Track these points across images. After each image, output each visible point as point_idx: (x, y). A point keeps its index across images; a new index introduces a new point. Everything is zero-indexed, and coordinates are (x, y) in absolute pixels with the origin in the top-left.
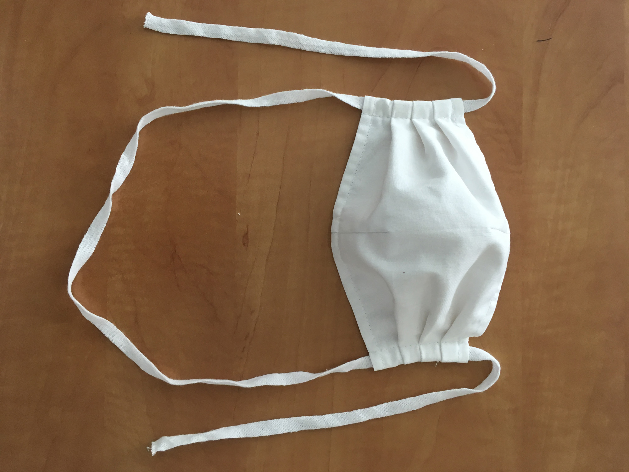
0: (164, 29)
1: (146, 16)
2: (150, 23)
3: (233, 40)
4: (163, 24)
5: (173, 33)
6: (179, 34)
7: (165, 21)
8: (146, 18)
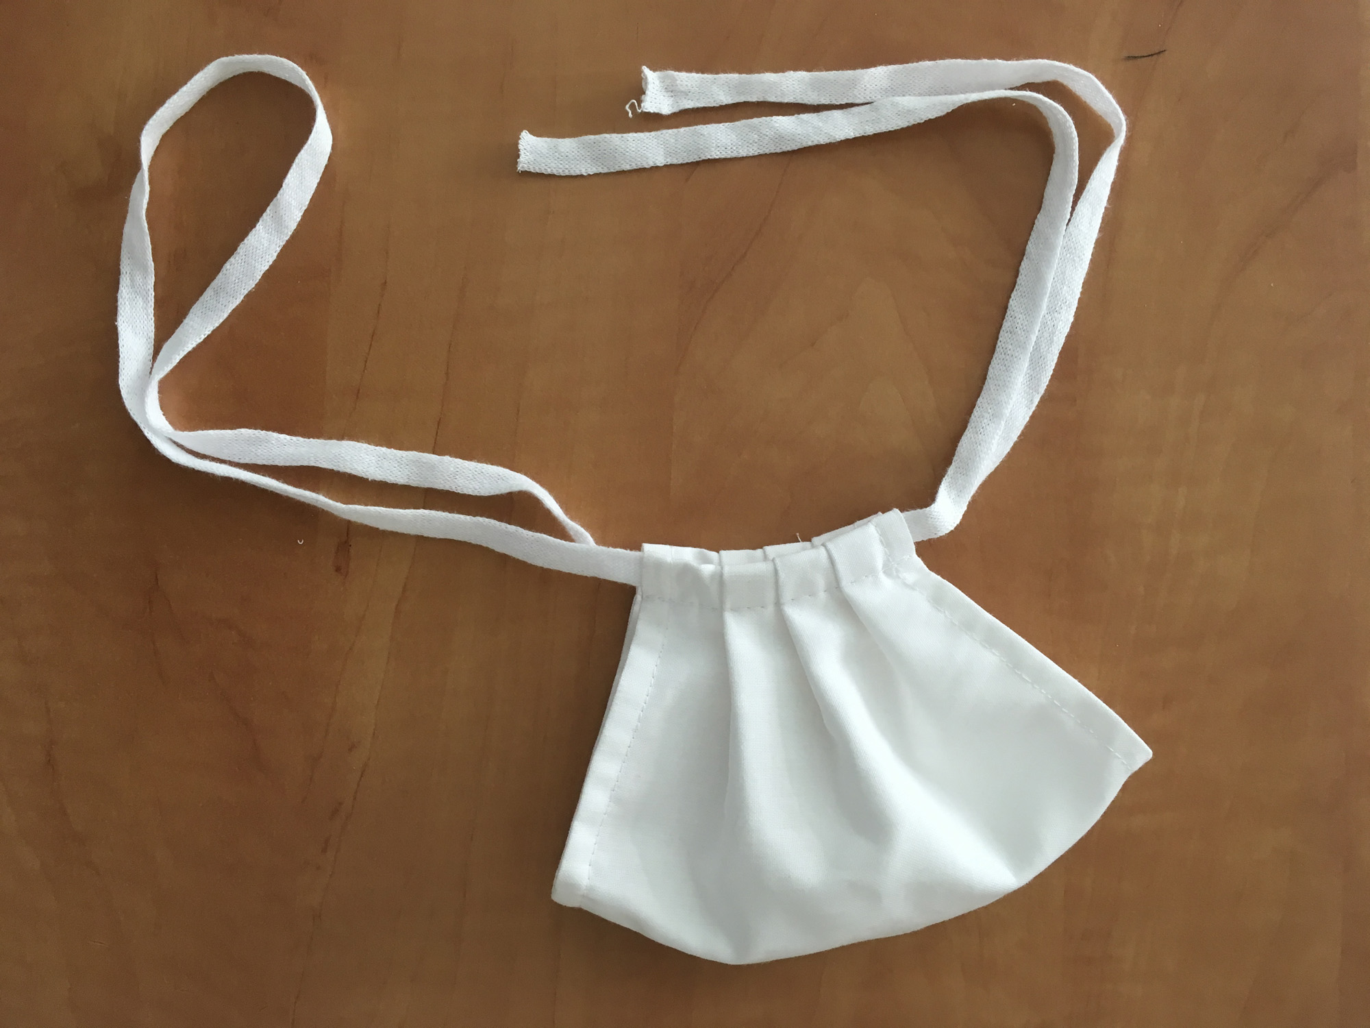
0: (567, 166)
1: (520, 141)
2: (531, 157)
3: (740, 156)
4: (563, 154)
5: (592, 170)
6: (605, 170)
7: (567, 145)
8: (520, 147)
